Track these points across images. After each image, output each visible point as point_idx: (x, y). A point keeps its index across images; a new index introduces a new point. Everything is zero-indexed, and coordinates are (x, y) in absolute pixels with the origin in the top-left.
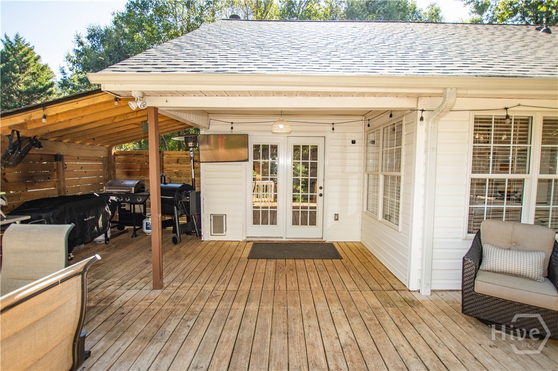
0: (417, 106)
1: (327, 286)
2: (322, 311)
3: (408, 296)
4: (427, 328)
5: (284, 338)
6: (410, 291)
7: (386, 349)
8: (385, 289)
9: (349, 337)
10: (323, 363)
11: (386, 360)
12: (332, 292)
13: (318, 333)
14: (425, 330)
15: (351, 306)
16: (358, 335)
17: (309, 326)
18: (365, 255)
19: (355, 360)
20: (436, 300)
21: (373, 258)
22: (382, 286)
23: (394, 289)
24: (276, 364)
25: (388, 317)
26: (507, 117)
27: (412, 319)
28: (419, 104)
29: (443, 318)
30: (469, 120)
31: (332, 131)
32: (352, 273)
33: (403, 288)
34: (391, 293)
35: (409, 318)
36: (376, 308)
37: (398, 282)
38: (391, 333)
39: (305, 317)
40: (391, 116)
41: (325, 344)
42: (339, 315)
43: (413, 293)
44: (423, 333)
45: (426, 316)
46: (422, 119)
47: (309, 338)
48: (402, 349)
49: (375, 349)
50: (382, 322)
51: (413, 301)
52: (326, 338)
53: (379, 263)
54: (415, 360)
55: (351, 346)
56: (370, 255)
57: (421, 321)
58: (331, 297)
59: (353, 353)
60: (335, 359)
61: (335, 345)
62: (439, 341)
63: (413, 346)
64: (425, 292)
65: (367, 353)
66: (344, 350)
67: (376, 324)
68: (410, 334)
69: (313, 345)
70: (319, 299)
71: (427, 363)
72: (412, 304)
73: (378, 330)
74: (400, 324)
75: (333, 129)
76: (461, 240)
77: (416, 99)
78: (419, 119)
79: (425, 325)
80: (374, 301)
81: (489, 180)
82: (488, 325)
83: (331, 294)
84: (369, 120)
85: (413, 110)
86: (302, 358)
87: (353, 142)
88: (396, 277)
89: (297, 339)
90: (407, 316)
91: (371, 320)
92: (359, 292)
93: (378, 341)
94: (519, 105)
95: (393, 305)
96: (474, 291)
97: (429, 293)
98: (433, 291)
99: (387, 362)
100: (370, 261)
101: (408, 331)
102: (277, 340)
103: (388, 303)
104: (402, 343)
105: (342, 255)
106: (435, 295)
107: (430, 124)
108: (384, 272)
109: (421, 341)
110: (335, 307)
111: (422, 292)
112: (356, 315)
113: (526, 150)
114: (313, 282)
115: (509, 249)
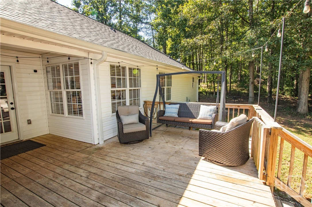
0: (88, 57)
1: (51, 161)
2: (61, 172)
3: (96, 147)
4: (112, 154)
5: (52, 193)
6: (95, 145)
7: (105, 168)
8: (84, 149)
9: (86, 173)
10: (85, 187)
11: (108, 171)
12: (57, 162)
13: (69, 180)
14: (112, 155)
15: (75, 162)
16: (90, 170)
17: (61, 181)
18: (58, 139)
19: (97, 178)
20: (107, 144)
21: (65, 139)
22: (81, 148)
23: (88, 147)
24: (61, 204)
25: (95, 158)
26: (120, 66)
27: (105, 154)
28: (89, 56)
29: (114, 148)
30: (108, 66)
31: (17, 62)
32: (60, 149)
33: (91, 145)
34: (88, 149)
35: (103, 154)
36: (87, 157)
37: (87, 144)
38: (101, 162)
39: (53, 179)
40: (69, 59)
41: (78, 181)
42: (73, 169)
43: (97, 145)
44: (112, 156)
45: (109, 151)
46: (91, 63)
47: (66, 185)
48: (110, 164)
49: (101, 170)
50: (94, 160)
51: (99, 148)
52: (76, 180)
53: (70, 140)
54: (117, 165)
55: (90, 175)
56: (62, 138)
57: (108, 153)
58: (59, 164)
59: (94, 177)
60: (89, 183)
61: (83, 179)
62: (119, 156)
63: (113, 161)
64: (102, 143)
65: (99, 173)
66: (89, 178)
67: (93, 163)
68: (108, 159)
69: (72, 185)
70: (53, 168)
71: (121, 163)
72: (100, 149)
73: (96, 164)
74: (102, 158)
75: (18, 61)
76: (110, 117)
77: (88, 53)
78: (90, 63)
79: (111, 153)
80: (83, 155)
81: (117, 91)
82: (128, 144)
83: (58, 163)
84: (48, 58)
85: (85, 58)
86: (73, 193)
87: (35, 71)
88: (84, 142)
89: (60, 189)
90: (102, 153)
91: (89, 162)
92: (72, 155)
93: (99, 167)
94: (122, 62)
95: (93, 153)
96: (123, 133)
97: (103, 142)
98: (104, 141)
99: (109, 171)
100: (64, 140)
101: (107, 158)
102: (49, 197)
103: (91, 153)
104: (108, 163)
105: (44, 144)
106: (105, 143)
107: (95, 66)
108: (77, 142)
109: (114, 159)
110: (67, 167)
111: (101, 143)
112: (81, 164)
113: (125, 79)
114: (39, 163)
115: (128, 115)
